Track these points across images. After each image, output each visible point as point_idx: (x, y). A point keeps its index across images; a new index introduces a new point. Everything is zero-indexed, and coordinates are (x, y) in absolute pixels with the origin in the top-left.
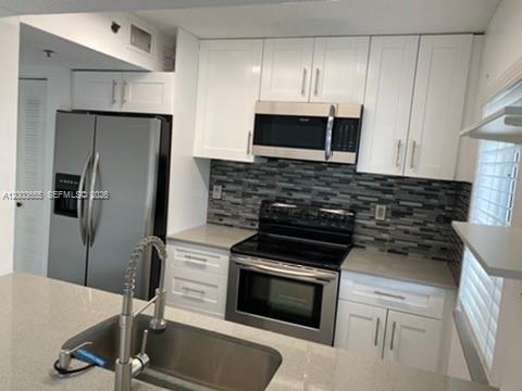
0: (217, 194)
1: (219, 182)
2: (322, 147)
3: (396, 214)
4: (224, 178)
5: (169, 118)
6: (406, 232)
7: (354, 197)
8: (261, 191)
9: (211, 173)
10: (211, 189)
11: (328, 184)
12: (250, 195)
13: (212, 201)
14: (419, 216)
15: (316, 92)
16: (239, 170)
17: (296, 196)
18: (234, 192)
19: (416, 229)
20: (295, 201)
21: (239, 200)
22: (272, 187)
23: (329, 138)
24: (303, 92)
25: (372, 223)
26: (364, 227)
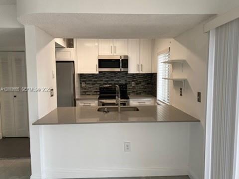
0: (83, 85)
1: (83, 81)
2: (119, 67)
3: (137, 84)
4: (85, 80)
5: (73, 62)
6: (140, 88)
7: (126, 81)
8: (98, 82)
9: (80, 79)
10: (81, 84)
11: (118, 78)
12: (95, 84)
13: (81, 87)
14: (143, 84)
15: (115, 52)
16: (90, 77)
17: (109, 82)
18: (89, 84)
19: (142, 87)
20: (110, 84)
21: (91, 86)
22: (102, 81)
23: (121, 65)
24: (111, 52)
25: (131, 87)
26: (129, 88)
